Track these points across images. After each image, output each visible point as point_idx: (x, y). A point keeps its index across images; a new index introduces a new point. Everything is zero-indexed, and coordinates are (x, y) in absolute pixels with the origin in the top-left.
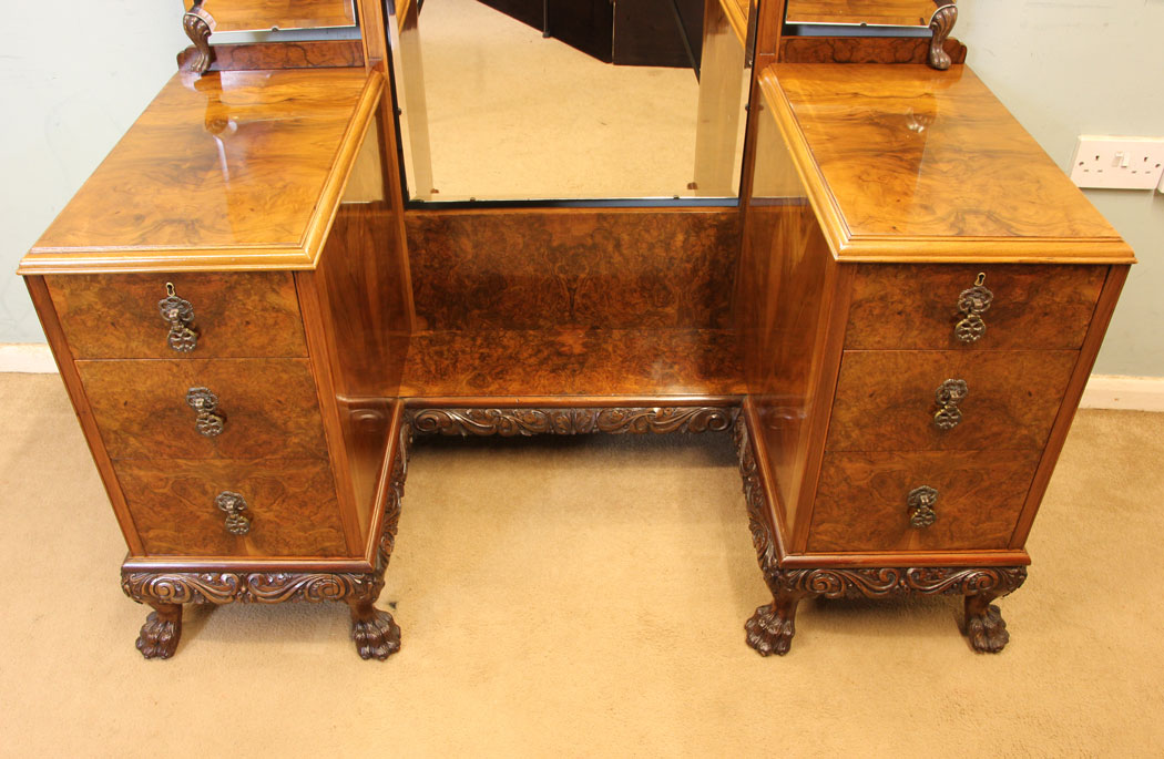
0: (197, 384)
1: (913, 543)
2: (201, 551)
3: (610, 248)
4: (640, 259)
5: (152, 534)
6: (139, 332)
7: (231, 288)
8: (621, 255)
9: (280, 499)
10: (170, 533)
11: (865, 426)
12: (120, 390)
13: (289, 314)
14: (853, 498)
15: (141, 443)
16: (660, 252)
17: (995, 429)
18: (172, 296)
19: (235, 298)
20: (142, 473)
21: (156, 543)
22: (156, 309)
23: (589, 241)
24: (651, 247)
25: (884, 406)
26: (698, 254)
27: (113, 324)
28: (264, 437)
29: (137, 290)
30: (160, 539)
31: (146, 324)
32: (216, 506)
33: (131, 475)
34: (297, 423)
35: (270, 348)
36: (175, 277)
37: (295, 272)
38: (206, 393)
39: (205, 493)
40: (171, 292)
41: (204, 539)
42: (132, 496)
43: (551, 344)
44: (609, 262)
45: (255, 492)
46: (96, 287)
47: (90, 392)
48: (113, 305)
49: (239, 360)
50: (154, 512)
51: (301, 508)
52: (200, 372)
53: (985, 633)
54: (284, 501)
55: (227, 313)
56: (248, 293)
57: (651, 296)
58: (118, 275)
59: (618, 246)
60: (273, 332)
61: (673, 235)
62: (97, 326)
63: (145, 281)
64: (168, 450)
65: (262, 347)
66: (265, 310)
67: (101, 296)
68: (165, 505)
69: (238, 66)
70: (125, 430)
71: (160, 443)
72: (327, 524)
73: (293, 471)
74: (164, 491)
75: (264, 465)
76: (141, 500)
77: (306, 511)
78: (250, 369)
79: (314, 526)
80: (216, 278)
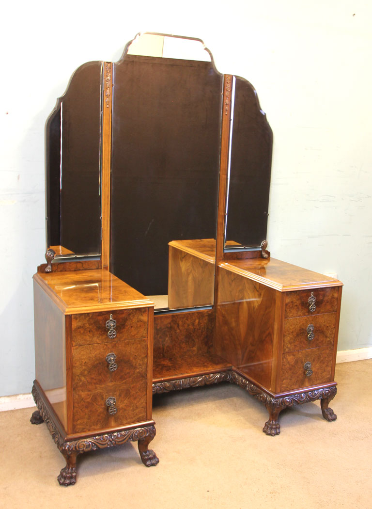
0: (111, 352)
1: (307, 384)
2: (95, 427)
3: (176, 327)
4: (185, 330)
5: (79, 422)
6: (97, 334)
7: (129, 315)
8: (179, 329)
9: (128, 398)
10: (85, 420)
11: (292, 343)
12: (84, 357)
13: (145, 323)
14: (290, 369)
15: (86, 379)
16: (191, 327)
17: (322, 339)
18: (111, 319)
19: (130, 319)
20: (82, 393)
21: (78, 427)
22: (105, 324)
23: (169, 325)
24: (188, 325)
25: (295, 335)
26: (203, 326)
27: (89, 331)
28: (128, 371)
29: (100, 318)
30: (81, 424)
31: (100, 330)
32: (105, 404)
33: (78, 395)
34: (140, 363)
35: (136, 336)
36: (113, 312)
37: (148, 307)
38: (113, 355)
39: (102, 398)
41: (97, 421)
42: (76, 405)
43: (160, 365)
44: (175, 333)
45: (120, 395)
46: (87, 319)
47: (74, 360)
48: (92, 324)
49: (126, 341)
50: (82, 411)
51: (134, 401)
52: (113, 347)
55: (126, 324)
56: (134, 316)
57: (189, 344)
58: (95, 313)
59: (178, 326)
60: (138, 330)
61: (195, 320)
62: (84, 332)
63: (103, 314)
64: (95, 381)
65: (134, 335)
66: (138, 322)
67: (88, 321)
68: (87, 407)
69: (59, 270)
70: (82, 374)
71: (93, 378)
72: (141, 406)
73: (134, 384)
74: (88, 400)
75: (125, 383)
76: (79, 406)
77: (136, 402)
78: (129, 344)
79: (137, 408)
80: (125, 312)
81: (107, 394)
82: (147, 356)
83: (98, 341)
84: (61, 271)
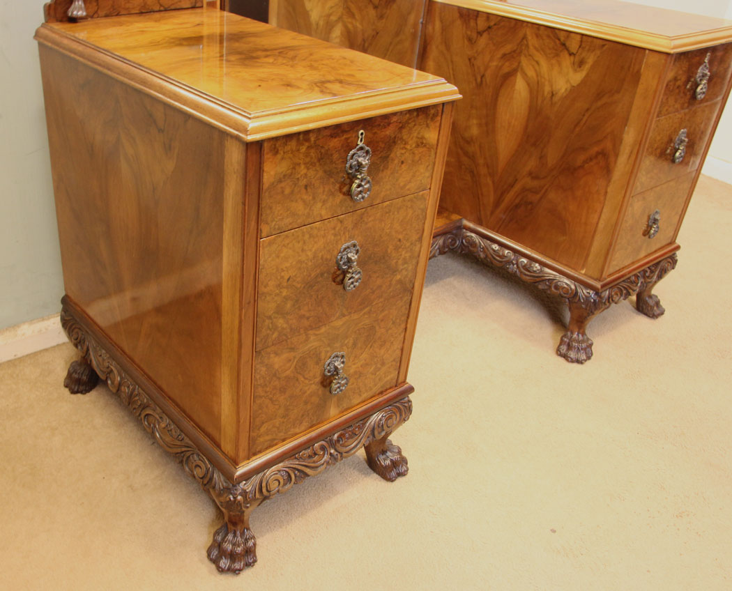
0: (351, 238)
2: (297, 430)
5: (263, 430)
6: (324, 191)
7: (402, 128)
9: (369, 346)
10: (277, 421)
12: (288, 265)
13: (430, 148)
15: (287, 322)
18: (360, 144)
19: (401, 139)
20: (276, 359)
21: (262, 439)
22: (346, 161)
27: (306, 187)
28: (379, 282)
29: (335, 143)
30: (267, 432)
31: (332, 180)
32: (323, 373)
33: (267, 365)
34: (404, 258)
35: (407, 187)
36: (367, 123)
37: (444, 103)
38: (354, 246)
39: (319, 361)
40: (361, 141)
41: (303, 415)
45: (355, 345)
46: (303, 149)
48: (313, 164)
49: (385, 204)
50: (273, 402)
51: (380, 349)
52: (356, 225)
53: (647, 307)
54: (371, 347)
55: (392, 155)
56: (410, 131)
58: (326, 128)
60: (415, 169)
62: (292, 192)
63: (344, 132)
64: (306, 323)
65: (405, 186)
66: (418, 146)
67: (307, 154)
68: (283, 390)
69: (103, 13)
70: (280, 311)
71: (302, 317)
72: (392, 359)
73: (386, 312)
74: (288, 372)
75: (369, 312)
76: (266, 392)
77: (382, 351)
78: (390, 211)
79: (383, 364)
80: (394, 119)
81: (328, 349)
82: (420, 239)
83: (323, 212)
84: (107, 16)
